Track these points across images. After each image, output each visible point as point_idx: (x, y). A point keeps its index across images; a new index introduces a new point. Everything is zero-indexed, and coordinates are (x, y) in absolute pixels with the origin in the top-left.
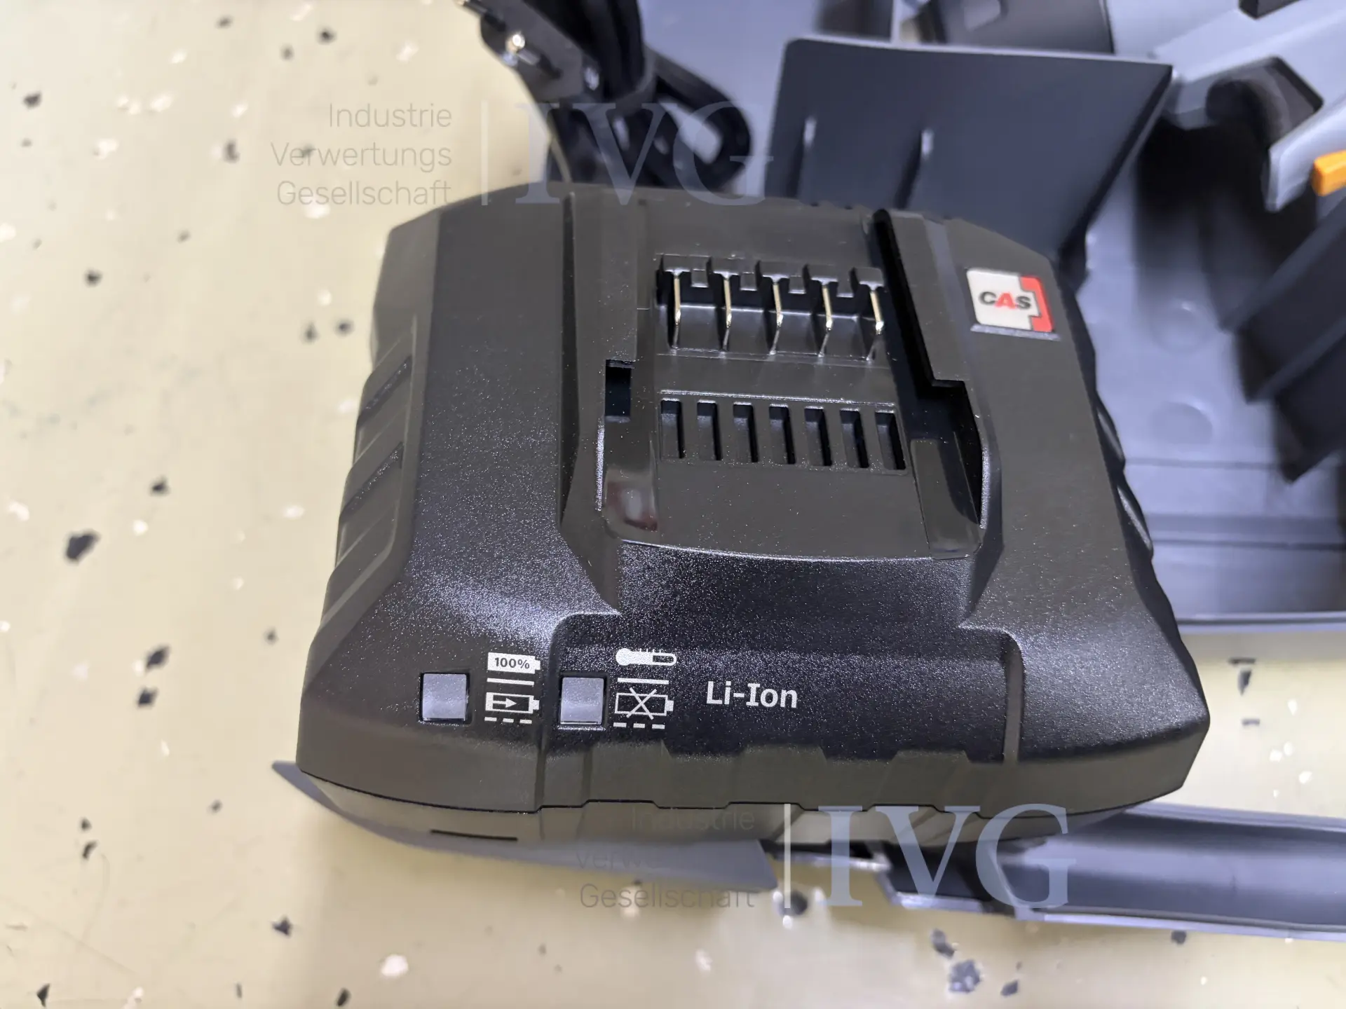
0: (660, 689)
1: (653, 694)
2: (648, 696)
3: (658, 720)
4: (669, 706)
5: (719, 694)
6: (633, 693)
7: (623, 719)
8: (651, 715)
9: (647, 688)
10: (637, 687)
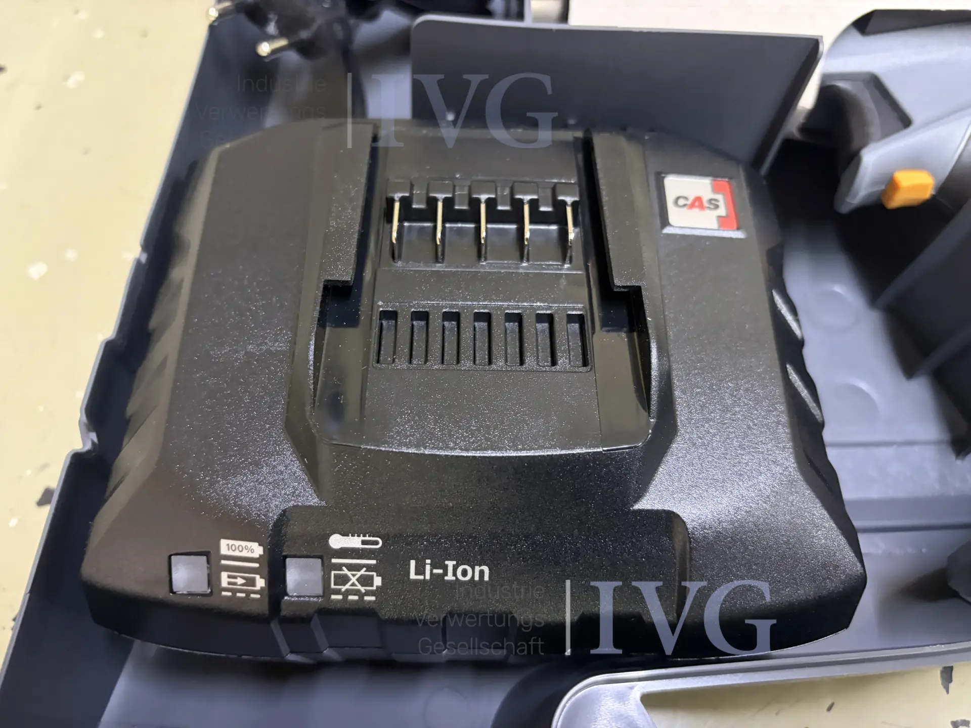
0: (369, 568)
1: (363, 572)
2: (359, 574)
3: (368, 593)
4: (378, 582)
5: (420, 570)
6: (345, 571)
8: (363, 589)
9: (357, 568)
10: (351, 567)
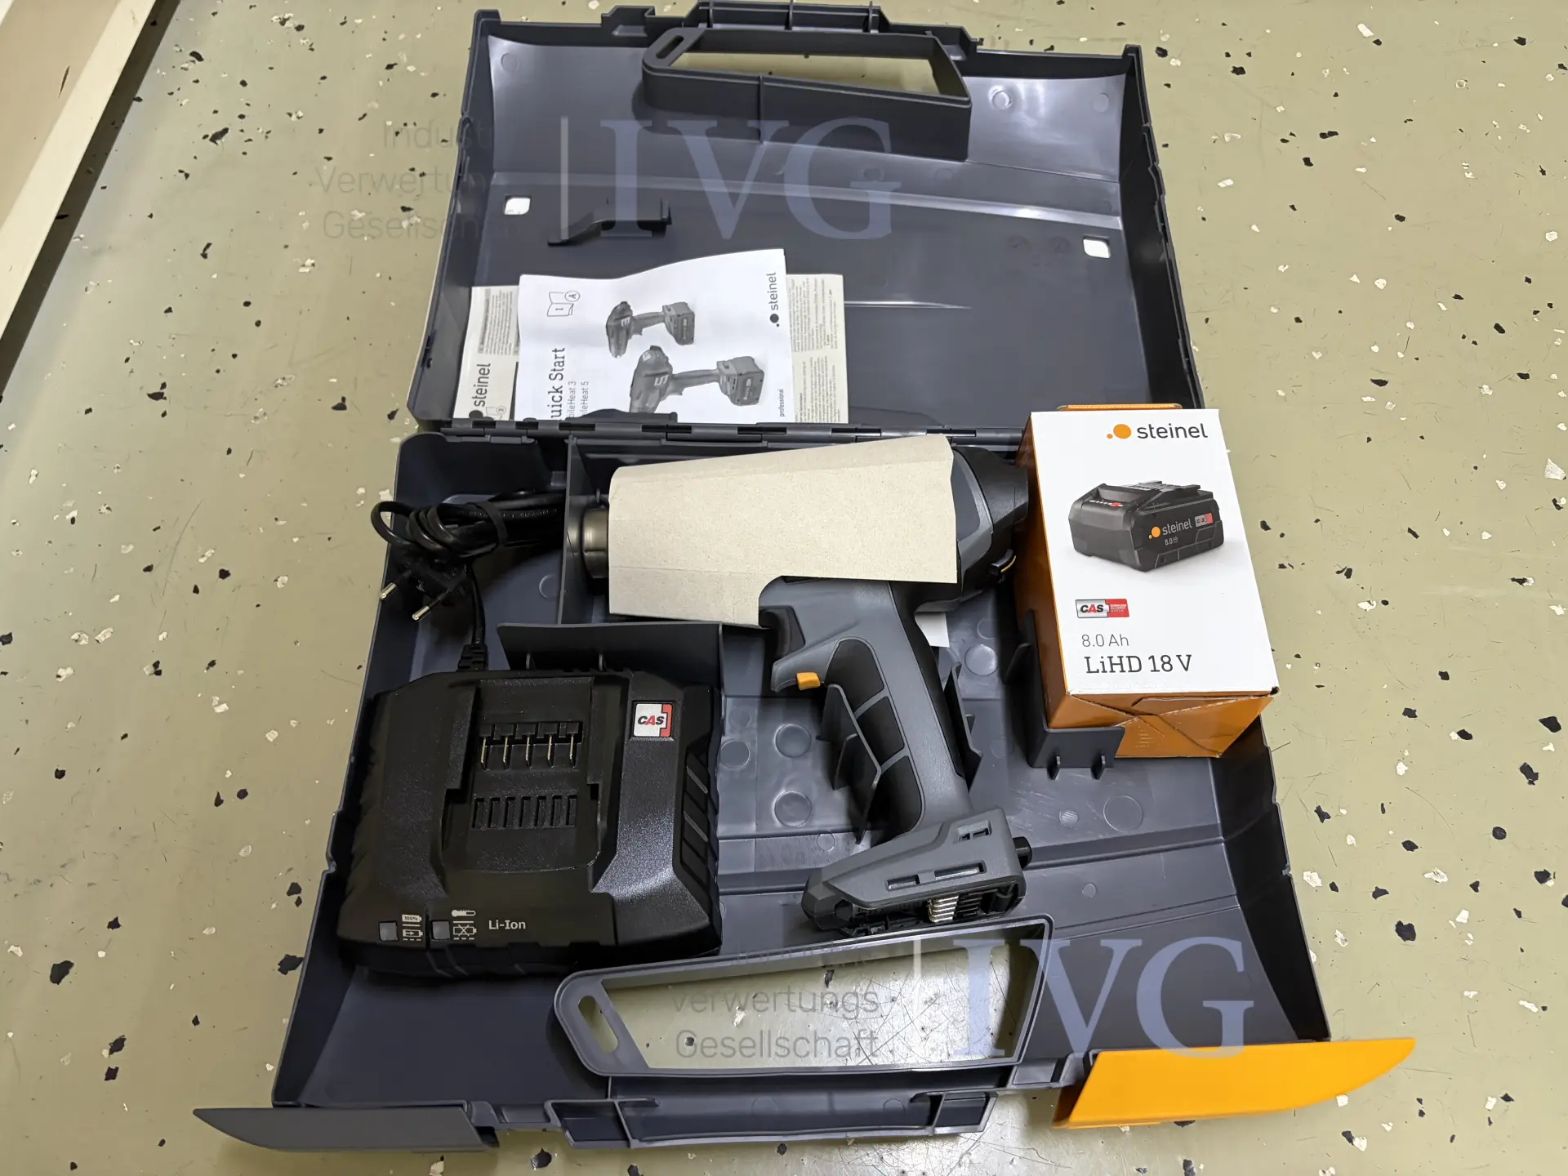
0: (470, 925)
1: (468, 927)
2: (466, 928)
3: (471, 936)
4: (475, 931)
5: (494, 925)
6: (460, 927)
7: (457, 936)
8: (468, 935)
9: (466, 924)
10: (462, 925)
